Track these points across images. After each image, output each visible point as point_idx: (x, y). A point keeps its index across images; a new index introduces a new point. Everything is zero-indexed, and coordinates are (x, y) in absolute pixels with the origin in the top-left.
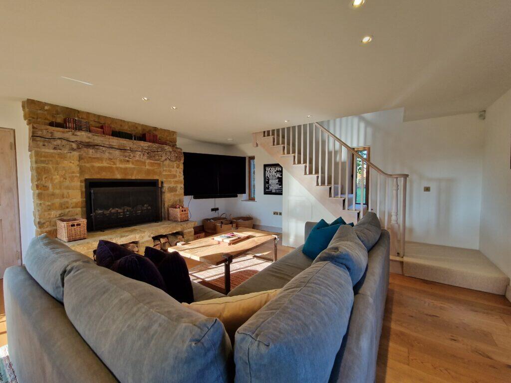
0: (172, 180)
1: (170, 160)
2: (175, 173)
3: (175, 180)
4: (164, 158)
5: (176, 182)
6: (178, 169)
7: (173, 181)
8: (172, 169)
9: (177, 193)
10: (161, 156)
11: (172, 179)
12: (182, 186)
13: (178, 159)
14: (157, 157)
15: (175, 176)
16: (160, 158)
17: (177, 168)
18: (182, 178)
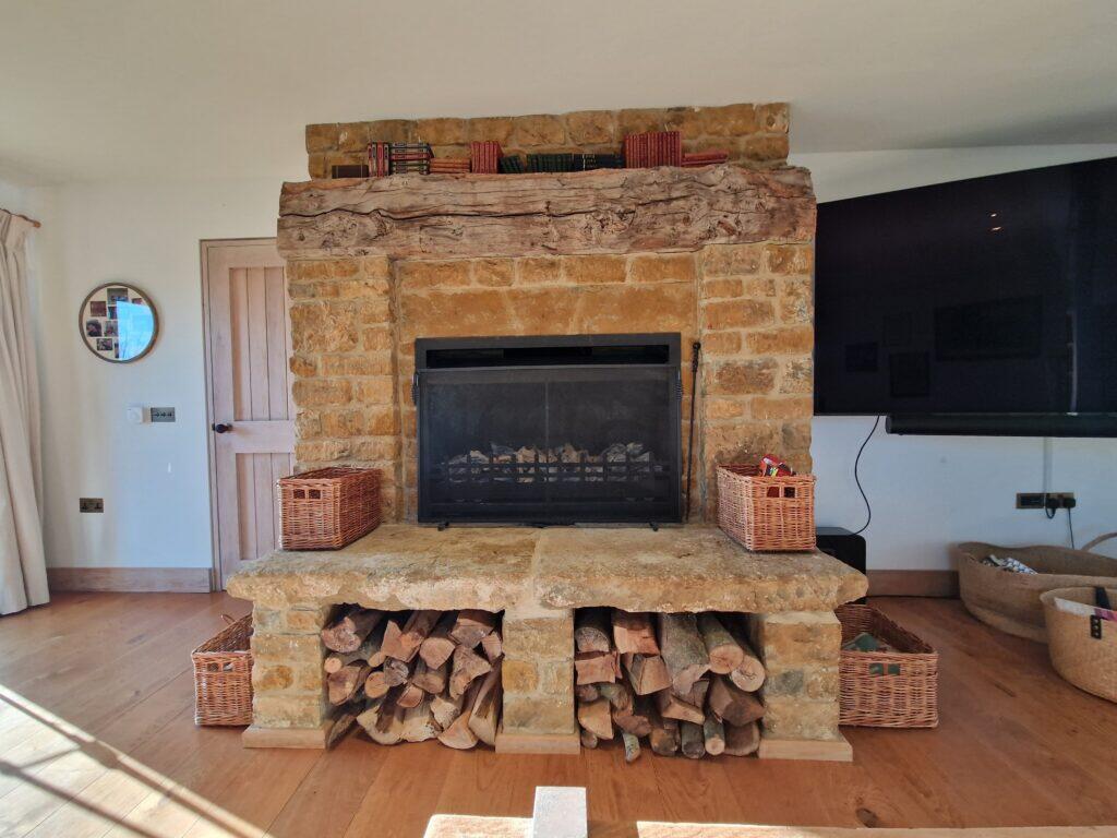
0: (744, 331)
1: (731, 231)
2: (760, 297)
3: (760, 329)
4: (697, 229)
5: (768, 341)
6: (778, 278)
7: (750, 336)
8: (746, 279)
9: (774, 395)
10: (687, 220)
11: (744, 324)
12: (806, 359)
13: (778, 219)
14: (668, 229)
15: (761, 312)
16: (681, 227)
17: (776, 268)
18: (803, 320)
